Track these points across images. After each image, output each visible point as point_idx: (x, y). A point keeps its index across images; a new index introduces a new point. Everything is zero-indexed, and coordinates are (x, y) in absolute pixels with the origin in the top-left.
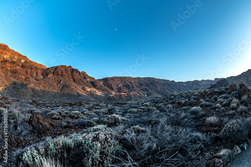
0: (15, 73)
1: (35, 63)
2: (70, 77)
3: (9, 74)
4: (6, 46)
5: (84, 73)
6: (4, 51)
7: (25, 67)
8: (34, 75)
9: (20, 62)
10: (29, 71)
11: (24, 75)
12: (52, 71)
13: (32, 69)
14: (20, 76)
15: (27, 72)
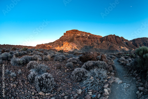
0: (85, 41)
1: (96, 35)
2: (115, 41)
3: (82, 42)
4: (77, 30)
5: (122, 38)
6: (76, 33)
7: (91, 38)
8: (96, 41)
9: (87, 36)
10: (93, 40)
11: (90, 42)
12: (105, 39)
13: (94, 38)
14: (88, 43)
15: (92, 40)
